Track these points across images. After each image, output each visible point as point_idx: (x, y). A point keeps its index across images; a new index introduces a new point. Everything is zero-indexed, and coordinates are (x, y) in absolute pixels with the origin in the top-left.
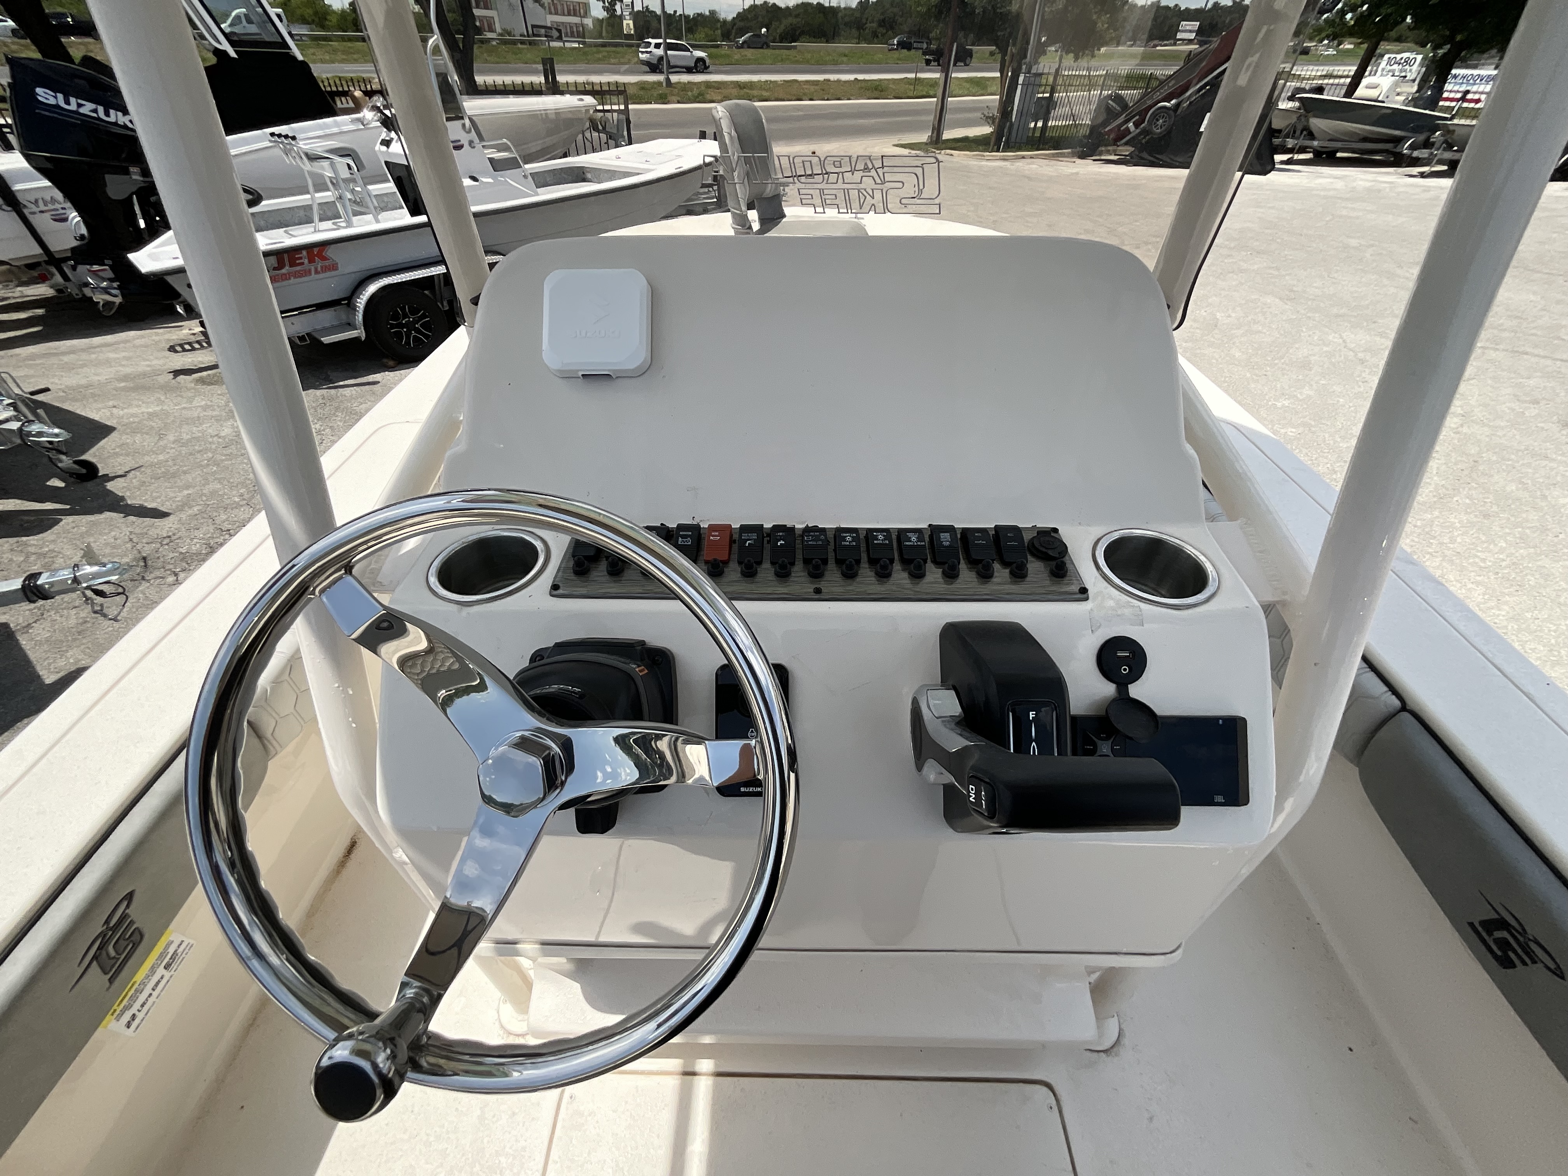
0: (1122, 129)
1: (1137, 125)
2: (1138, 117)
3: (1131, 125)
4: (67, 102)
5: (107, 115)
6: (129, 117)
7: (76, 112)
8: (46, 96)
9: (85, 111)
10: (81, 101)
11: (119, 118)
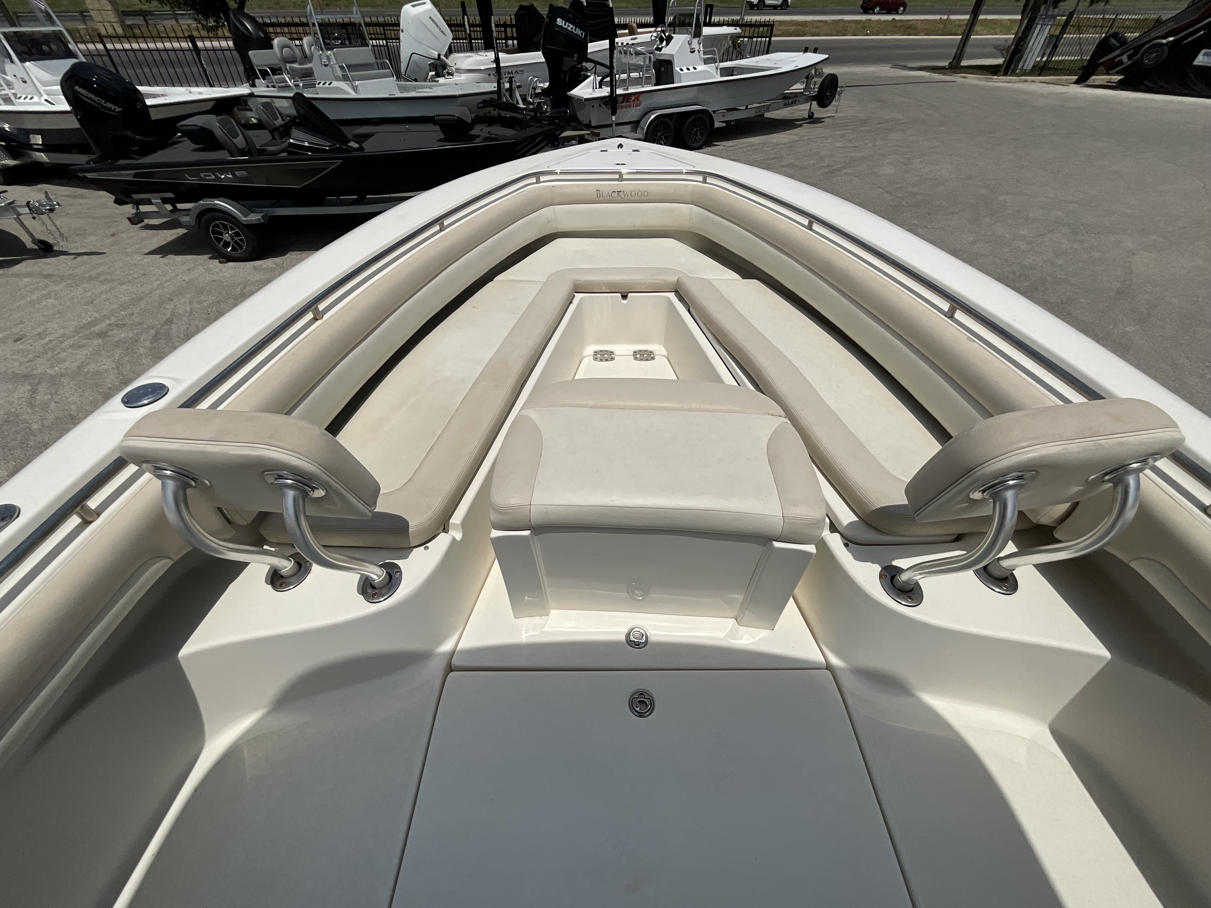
0: (1116, 60)
1: (1130, 57)
2: (1132, 51)
3: (1125, 58)
4: (565, 25)
5: (575, 30)
6: (582, 32)
7: (566, 29)
8: (559, 21)
9: (569, 28)
10: (569, 24)
11: (579, 32)
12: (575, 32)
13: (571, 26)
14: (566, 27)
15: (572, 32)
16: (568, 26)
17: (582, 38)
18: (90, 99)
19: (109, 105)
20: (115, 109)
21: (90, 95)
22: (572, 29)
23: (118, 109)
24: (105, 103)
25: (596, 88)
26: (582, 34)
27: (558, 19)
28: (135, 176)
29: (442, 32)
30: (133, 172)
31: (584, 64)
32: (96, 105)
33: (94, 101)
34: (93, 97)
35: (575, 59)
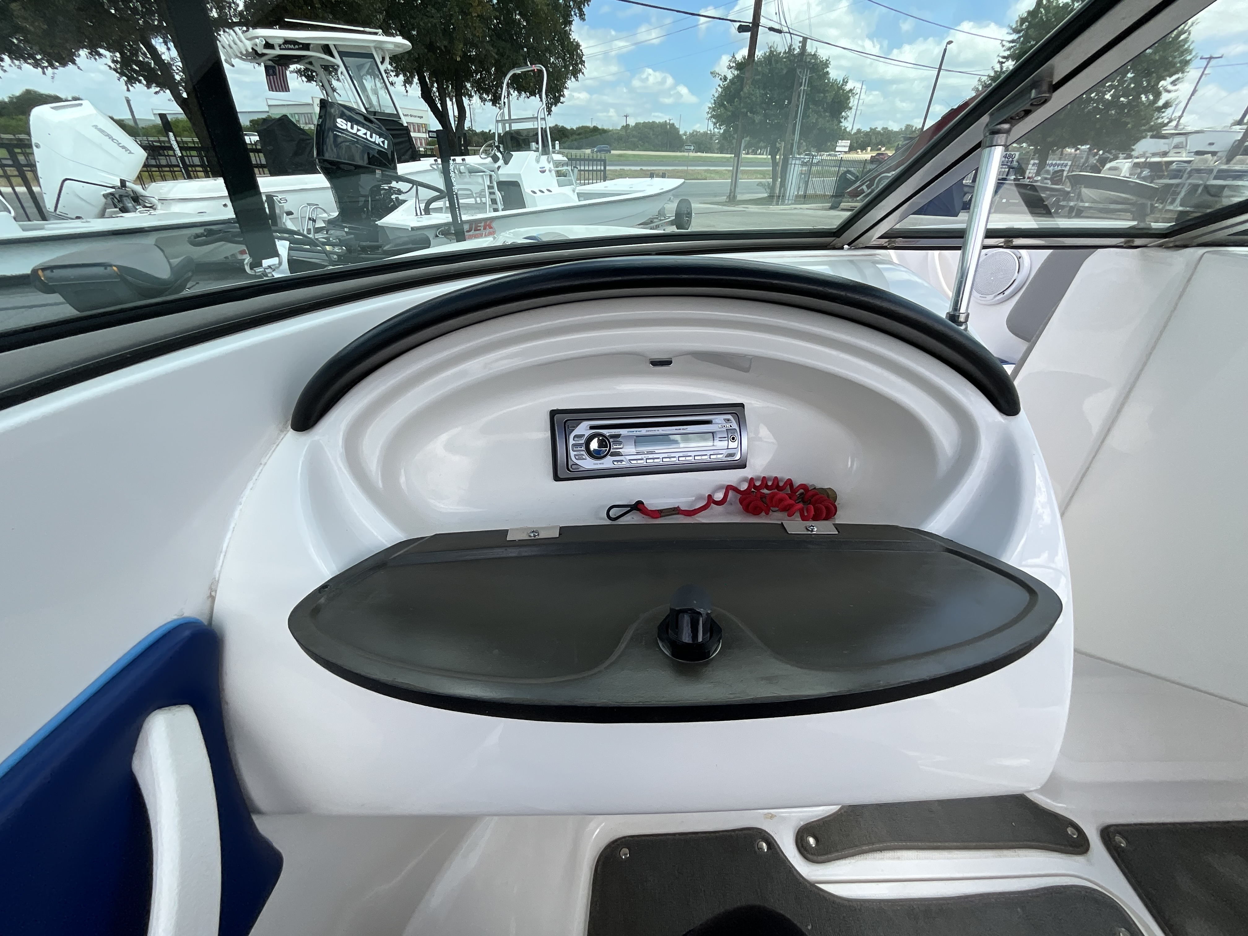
4: (353, 128)
5: (371, 137)
6: (382, 139)
8: (342, 123)
10: (359, 128)
11: (378, 140)
12: (373, 140)
13: (364, 131)
14: (354, 131)
15: (366, 139)
16: (358, 130)
17: (384, 148)
25: (421, 214)
26: (385, 143)
29: (123, 147)
31: (393, 185)
35: (377, 176)
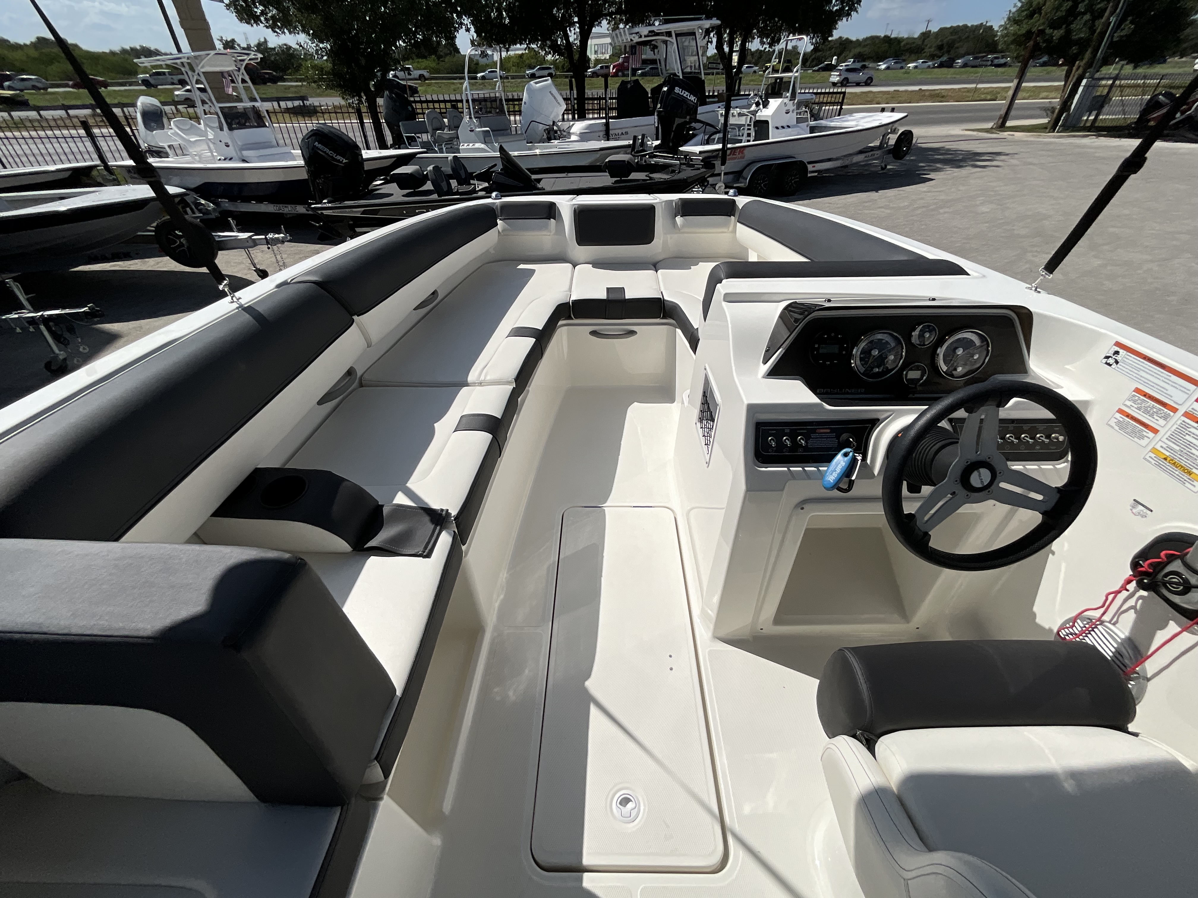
4: (682, 92)
6: (695, 97)
7: (682, 96)
8: (677, 90)
9: (685, 95)
11: (692, 98)
12: (690, 98)
13: (687, 93)
14: (682, 94)
15: (687, 98)
16: (684, 93)
17: (694, 103)
18: (325, 152)
19: (338, 157)
20: (343, 160)
21: (326, 149)
22: (687, 95)
23: (345, 161)
24: (336, 156)
25: (704, 144)
26: (695, 99)
27: (676, 88)
28: (364, 213)
29: (558, 103)
30: (363, 209)
31: (693, 125)
32: (328, 158)
33: (328, 154)
34: (328, 151)
35: (686, 120)
